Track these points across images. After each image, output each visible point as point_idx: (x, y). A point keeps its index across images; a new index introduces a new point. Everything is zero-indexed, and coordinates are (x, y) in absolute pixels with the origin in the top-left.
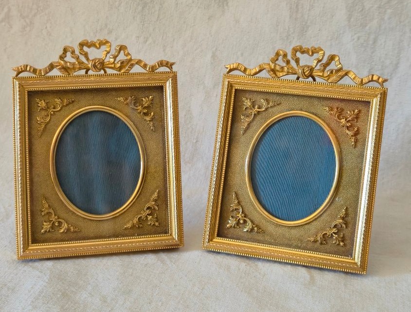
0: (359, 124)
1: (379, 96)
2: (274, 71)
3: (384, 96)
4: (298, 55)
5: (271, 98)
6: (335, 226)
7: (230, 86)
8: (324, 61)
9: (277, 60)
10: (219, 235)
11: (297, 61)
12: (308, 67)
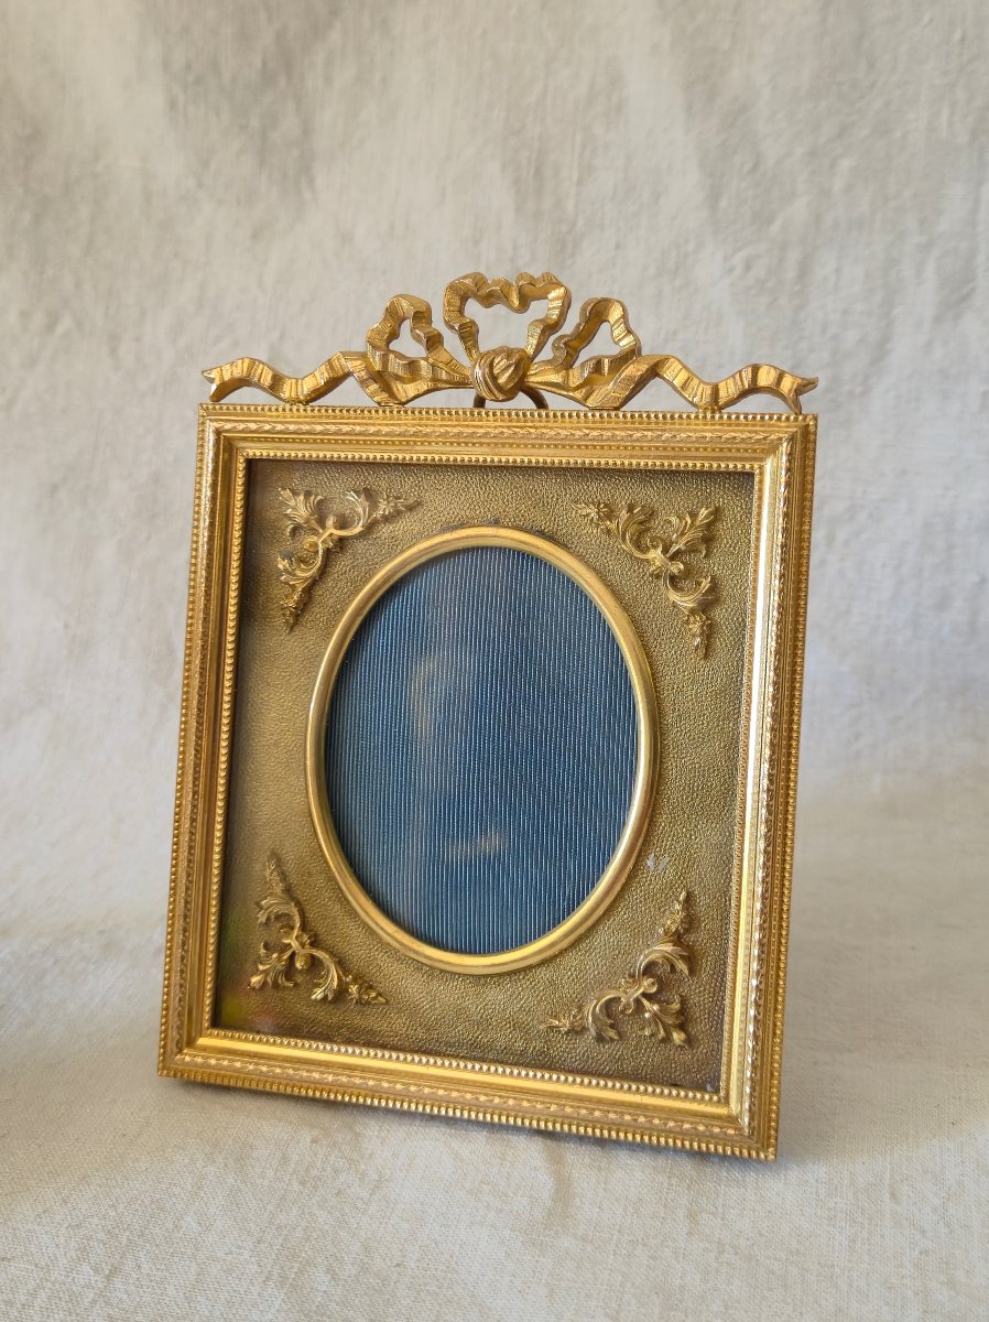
0: (717, 565)
1: (784, 447)
2: (381, 379)
3: (804, 447)
5: (381, 482)
6: (649, 970)
7: (226, 447)
8: (568, 328)
9: (394, 335)
10: (217, 1022)
11: (468, 334)
12: (509, 353)
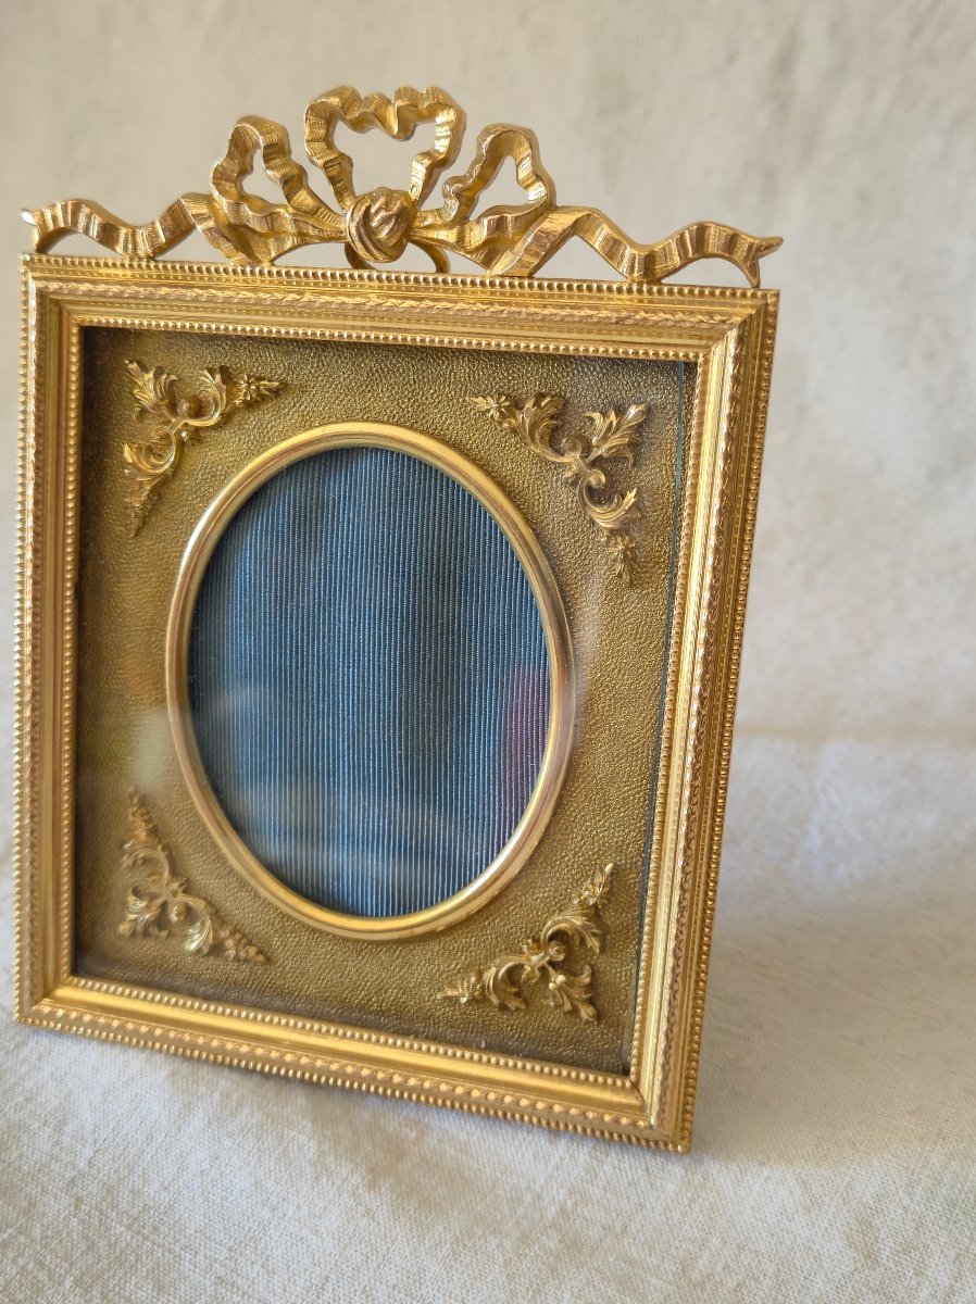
4: (344, 137)
